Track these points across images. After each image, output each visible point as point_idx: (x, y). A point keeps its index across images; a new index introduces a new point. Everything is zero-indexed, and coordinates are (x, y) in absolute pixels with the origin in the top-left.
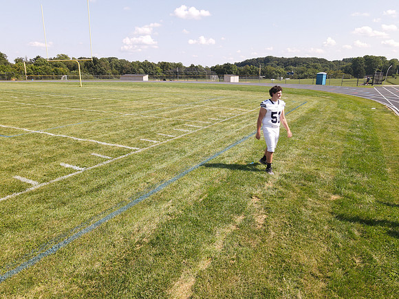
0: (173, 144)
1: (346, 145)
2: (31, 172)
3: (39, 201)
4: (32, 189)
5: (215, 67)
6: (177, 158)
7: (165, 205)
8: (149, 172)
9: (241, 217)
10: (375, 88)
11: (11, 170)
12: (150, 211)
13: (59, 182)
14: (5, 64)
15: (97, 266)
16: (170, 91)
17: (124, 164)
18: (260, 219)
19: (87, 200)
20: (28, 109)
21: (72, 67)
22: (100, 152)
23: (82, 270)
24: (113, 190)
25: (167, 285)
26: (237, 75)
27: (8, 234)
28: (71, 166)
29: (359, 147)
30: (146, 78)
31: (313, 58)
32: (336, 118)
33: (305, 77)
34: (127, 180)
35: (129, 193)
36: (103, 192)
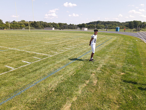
0: (63, 54)
1: (127, 54)
2: (11, 64)
3: (14, 75)
4: (12, 70)
5: (79, 25)
6: (65, 59)
7: (60, 77)
8: (54, 64)
9: (88, 81)
10: (137, 32)
11: (4, 63)
12: (55, 79)
13: (21, 68)
14: (2, 24)
15: (35, 99)
16: (62, 34)
17: (45, 61)
18: (95, 82)
19: (32, 75)
20: (10, 41)
21: (26, 25)
22: (37, 57)
23: (30, 101)
24: (41, 71)
25: (61, 106)
26: (87, 28)
27: (3, 88)
28: (26, 62)
29: (131, 55)
30: (53, 29)
31: (115, 22)
32: (123, 44)
33: (112, 28)
34: (46, 67)
35: (47, 72)
36: (38, 71)
